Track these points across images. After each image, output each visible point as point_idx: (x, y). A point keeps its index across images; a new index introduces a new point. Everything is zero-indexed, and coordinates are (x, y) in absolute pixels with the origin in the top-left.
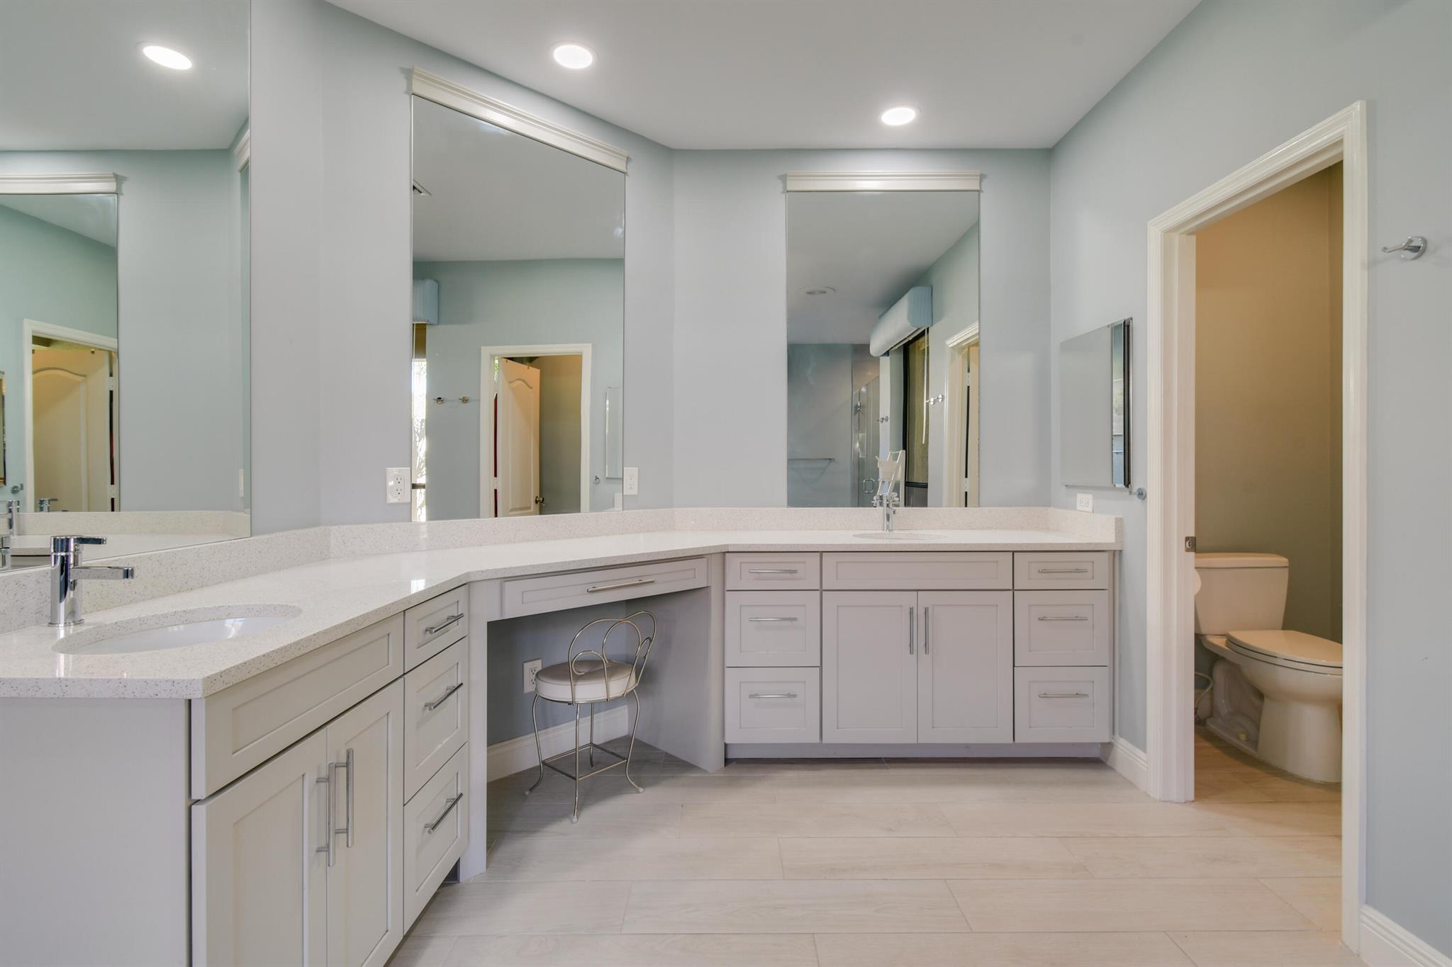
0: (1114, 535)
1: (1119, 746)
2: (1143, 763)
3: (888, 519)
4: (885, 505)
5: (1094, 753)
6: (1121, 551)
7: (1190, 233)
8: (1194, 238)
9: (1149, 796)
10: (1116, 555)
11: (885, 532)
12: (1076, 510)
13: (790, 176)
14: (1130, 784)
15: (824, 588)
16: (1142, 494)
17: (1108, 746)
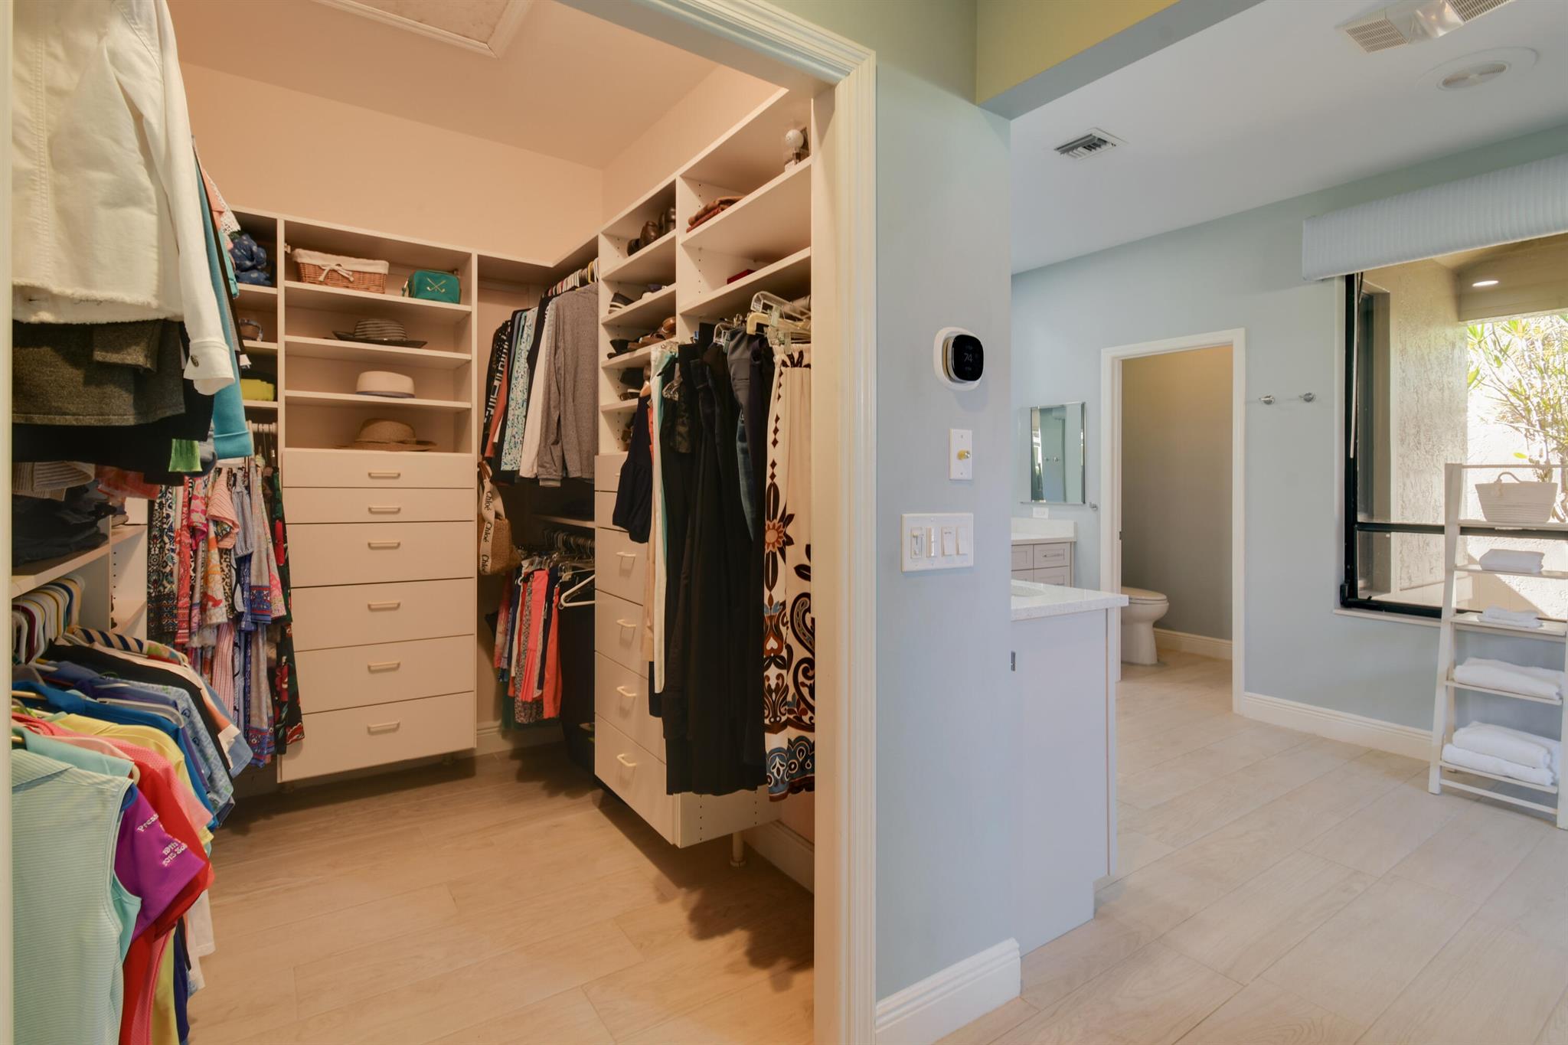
0: (1073, 533)
6: (1076, 542)
7: (1121, 361)
8: (1121, 363)
12: (1031, 517)
16: (1095, 508)
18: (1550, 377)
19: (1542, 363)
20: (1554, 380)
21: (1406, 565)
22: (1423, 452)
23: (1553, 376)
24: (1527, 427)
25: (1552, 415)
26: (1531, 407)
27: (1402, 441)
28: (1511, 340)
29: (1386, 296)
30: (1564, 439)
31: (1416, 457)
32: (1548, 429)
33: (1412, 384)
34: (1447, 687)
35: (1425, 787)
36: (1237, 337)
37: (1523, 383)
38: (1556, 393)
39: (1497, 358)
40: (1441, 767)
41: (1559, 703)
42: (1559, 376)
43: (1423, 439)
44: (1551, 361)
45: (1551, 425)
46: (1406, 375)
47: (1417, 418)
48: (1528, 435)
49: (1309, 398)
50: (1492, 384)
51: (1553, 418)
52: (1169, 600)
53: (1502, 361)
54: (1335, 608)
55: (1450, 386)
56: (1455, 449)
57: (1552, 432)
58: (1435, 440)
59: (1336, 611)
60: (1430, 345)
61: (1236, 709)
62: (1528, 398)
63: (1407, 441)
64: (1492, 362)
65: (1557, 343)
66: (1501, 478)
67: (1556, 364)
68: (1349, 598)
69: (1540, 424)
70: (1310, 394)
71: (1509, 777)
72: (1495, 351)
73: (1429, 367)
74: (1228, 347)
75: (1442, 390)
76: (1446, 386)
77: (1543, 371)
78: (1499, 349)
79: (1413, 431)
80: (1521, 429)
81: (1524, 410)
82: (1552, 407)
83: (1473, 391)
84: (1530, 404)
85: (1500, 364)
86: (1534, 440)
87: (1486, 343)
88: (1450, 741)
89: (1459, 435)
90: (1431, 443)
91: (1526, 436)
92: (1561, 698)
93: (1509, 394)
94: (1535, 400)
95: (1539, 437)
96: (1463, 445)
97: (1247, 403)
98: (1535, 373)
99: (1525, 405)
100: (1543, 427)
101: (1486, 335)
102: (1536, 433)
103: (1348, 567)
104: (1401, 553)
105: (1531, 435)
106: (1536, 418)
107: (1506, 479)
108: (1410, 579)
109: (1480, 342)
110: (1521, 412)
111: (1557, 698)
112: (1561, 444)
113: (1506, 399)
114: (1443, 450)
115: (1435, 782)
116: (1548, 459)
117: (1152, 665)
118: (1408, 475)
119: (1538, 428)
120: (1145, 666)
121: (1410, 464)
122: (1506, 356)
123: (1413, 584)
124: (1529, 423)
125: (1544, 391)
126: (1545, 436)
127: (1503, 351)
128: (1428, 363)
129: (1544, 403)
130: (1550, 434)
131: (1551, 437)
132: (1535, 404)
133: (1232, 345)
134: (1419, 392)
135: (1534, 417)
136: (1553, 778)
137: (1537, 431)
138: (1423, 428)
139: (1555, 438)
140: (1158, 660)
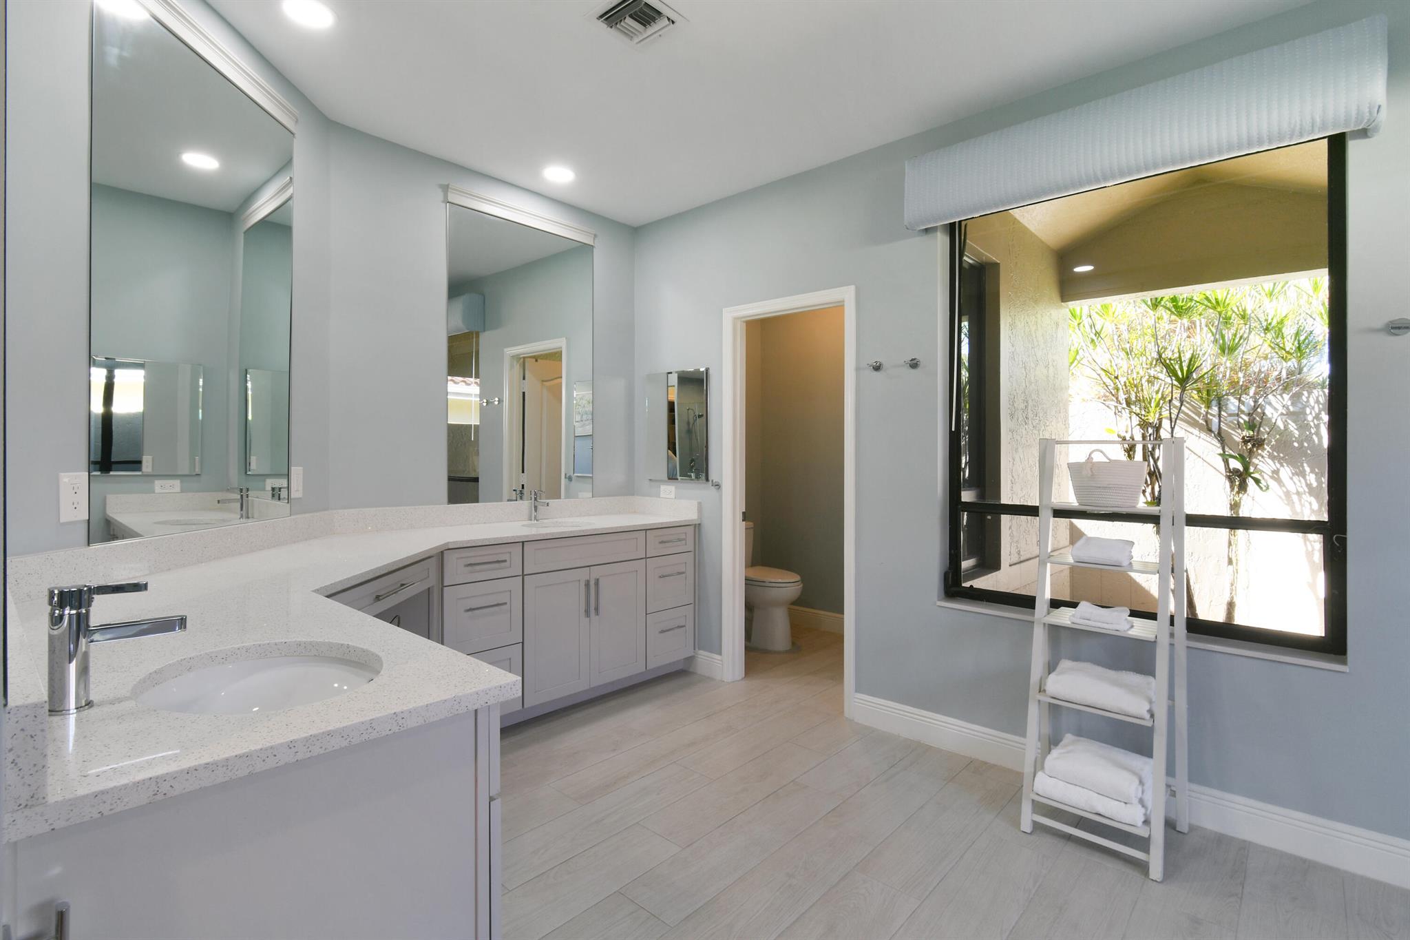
0: (696, 514)
1: (700, 656)
2: (719, 662)
3: (536, 511)
4: (533, 499)
5: (680, 667)
6: (699, 524)
7: (744, 322)
8: (745, 324)
9: (723, 681)
10: (697, 527)
11: (533, 522)
12: (659, 497)
13: (451, 188)
14: (710, 679)
15: (525, 573)
16: (718, 486)
17: (690, 660)
18: (1134, 359)
19: (1127, 346)
20: (1135, 362)
21: (1015, 540)
22: (1031, 427)
23: (1136, 359)
24: (1116, 404)
25: (1136, 393)
26: (1120, 386)
27: (1012, 416)
28: (1104, 324)
29: (996, 266)
30: (1144, 416)
31: (1024, 432)
32: (1133, 407)
33: (1020, 359)
34: (1039, 701)
35: (1016, 823)
36: (847, 295)
37: (1113, 364)
38: (1138, 373)
39: (1093, 341)
40: (1033, 801)
41: (1149, 724)
42: (1141, 358)
43: (1030, 415)
44: (1135, 344)
45: (1135, 403)
46: (1015, 349)
47: (1025, 393)
48: (1117, 413)
49: (914, 364)
50: (1089, 365)
51: (1136, 397)
52: (803, 581)
53: (1097, 344)
54: (939, 600)
55: (1054, 364)
56: (1058, 425)
57: (1136, 409)
58: (1041, 415)
59: (939, 603)
60: (1037, 322)
61: (847, 714)
62: (1116, 378)
63: (1016, 416)
64: (1089, 345)
65: (1139, 327)
66: (1093, 456)
67: (1138, 348)
68: (953, 587)
69: (1126, 401)
70: (915, 359)
71: (1100, 815)
72: (1091, 334)
73: (1036, 344)
74: (839, 307)
75: (1047, 367)
76: (1051, 364)
77: (1128, 353)
78: (1094, 331)
79: (1022, 406)
80: (1110, 406)
81: (1114, 388)
82: (1136, 386)
83: (1073, 371)
84: (1118, 383)
85: (1095, 345)
86: (1121, 417)
87: (1084, 326)
88: (1042, 768)
89: (1062, 411)
90: (1037, 418)
91: (1115, 414)
92: (1152, 716)
93: (1103, 373)
94: (1122, 380)
95: (1126, 414)
96: (1065, 421)
97: (858, 369)
98: (1123, 354)
99: (1114, 384)
100: (1128, 403)
101: (1084, 318)
102: (1123, 410)
103: (952, 551)
104: (1010, 528)
105: (1119, 412)
106: (1124, 397)
107: (1097, 458)
108: (1019, 553)
109: (1079, 324)
110: (1112, 391)
111: (1147, 716)
112: (1143, 420)
113: (1099, 378)
114: (1048, 426)
115: (1027, 818)
116: (1132, 434)
117: (787, 652)
118: (1017, 450)
119: (1124, 405)
120: (779, 653)
121: (1019, 439)
122: (1100, 339)
123: (1022, 559)
124: (1118, 401)
125: (1130, 372)
126: (1130, 412)
127: (1097, 334)
128: (1035, 340)
129: (1129, 382)
130: (1134, 411)
131: (1135, 413)
132: (1123, 384)
133: (843, 306)
134: (1028, 368)
135: (1122, 397)
136: (1145, 815)
137: (1124, 408)
138: (1030, 403)
139: (1137, 415)
140: (793, 644)
